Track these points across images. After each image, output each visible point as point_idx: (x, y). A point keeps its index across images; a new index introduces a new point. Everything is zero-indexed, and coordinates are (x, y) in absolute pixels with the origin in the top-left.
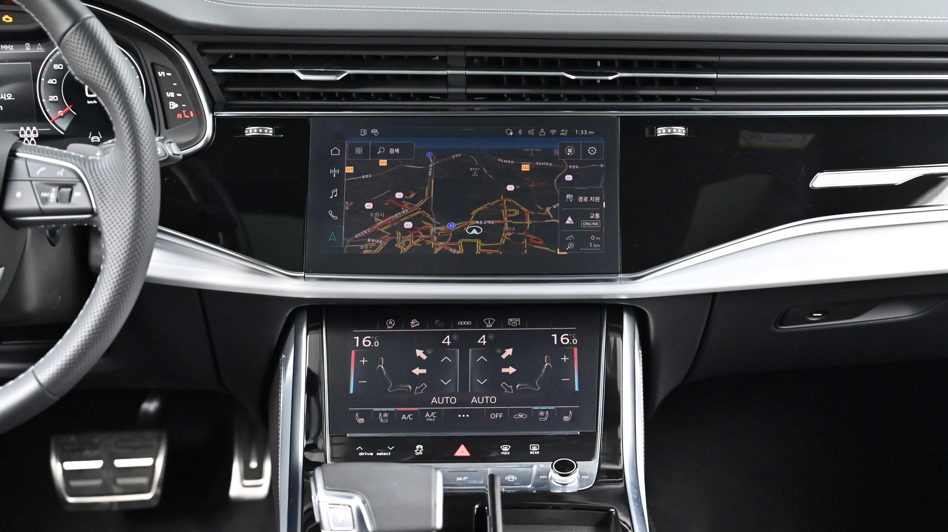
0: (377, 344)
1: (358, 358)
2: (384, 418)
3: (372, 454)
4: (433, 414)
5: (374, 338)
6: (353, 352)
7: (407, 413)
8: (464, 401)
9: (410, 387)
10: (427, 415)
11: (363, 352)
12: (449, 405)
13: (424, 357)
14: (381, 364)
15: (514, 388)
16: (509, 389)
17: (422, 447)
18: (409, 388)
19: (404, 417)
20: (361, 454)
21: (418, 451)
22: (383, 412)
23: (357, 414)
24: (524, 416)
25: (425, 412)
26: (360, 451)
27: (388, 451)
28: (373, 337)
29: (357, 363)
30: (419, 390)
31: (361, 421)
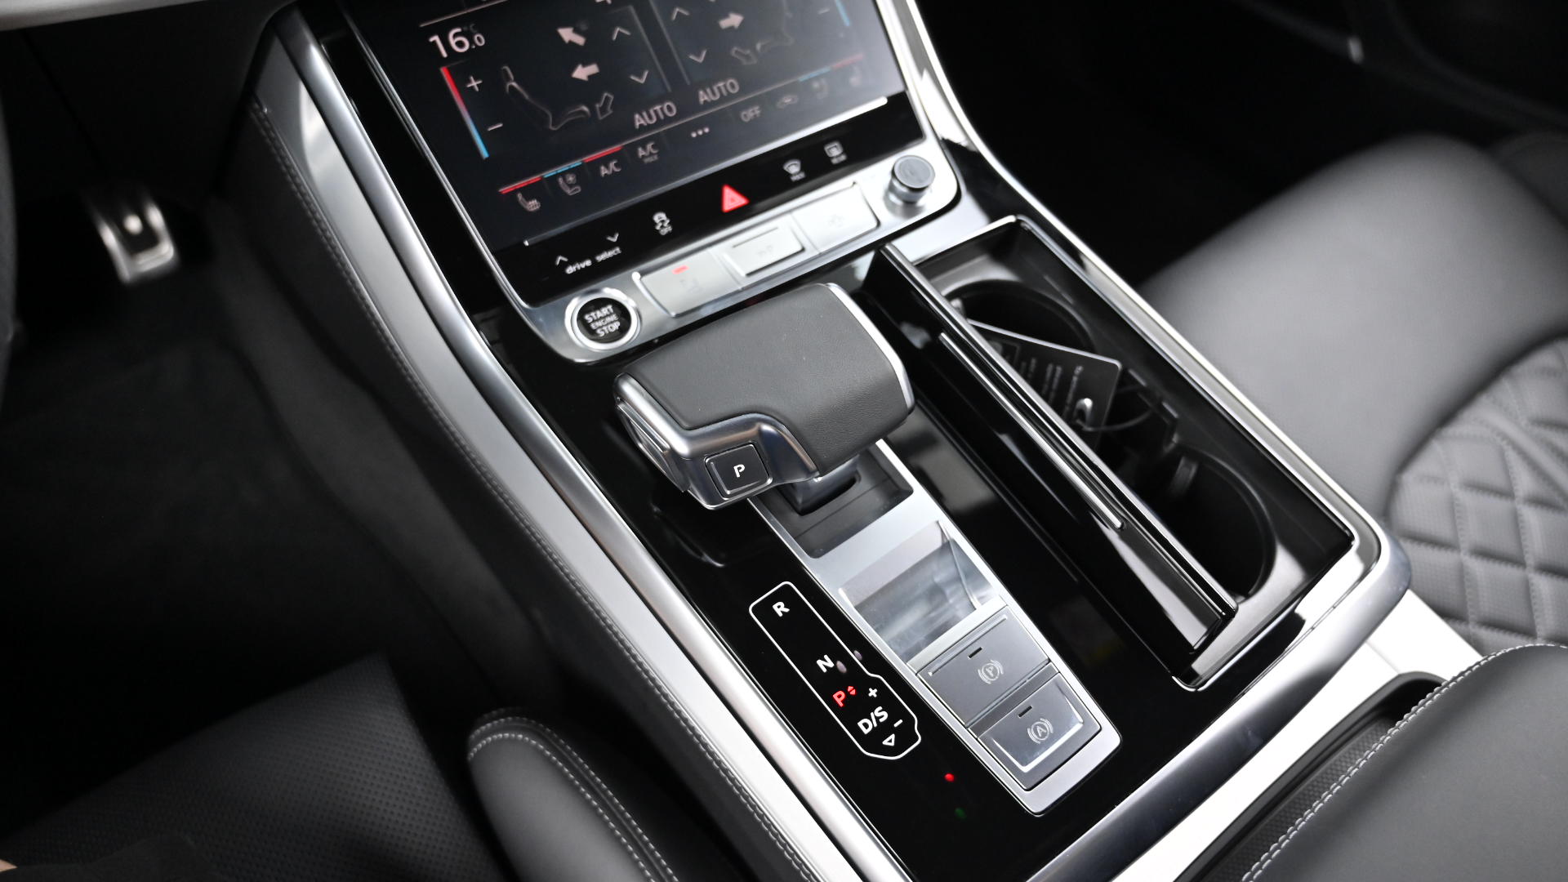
0: (480, 40)
1: (461, 84)
2: (571, 186)
3: (588, 263)
4: (649, 146)
5: (469, 28)
6: (443, 71)
7: (605, 161)
8: (688, 105)
9: (585, 109)
10: (641, 152)
11: (462, 65)
12: (668, 120)
13: (580, 40)
14: (508, 79)
15: (754, 50)
16: (748, 57)
17: (663, 216)
18: (583, 112)
19: (604, 171)
20: (570, 270)
21: (662, 227)
22: (563, 174)
23: (520, 196)
24: (793, 100)
25: (634, 146)
26: (564, 265)
27: (611, 246)
28: (465, 28)
29: (467, 94)
30: (603, 110)
31: (533, 205)
